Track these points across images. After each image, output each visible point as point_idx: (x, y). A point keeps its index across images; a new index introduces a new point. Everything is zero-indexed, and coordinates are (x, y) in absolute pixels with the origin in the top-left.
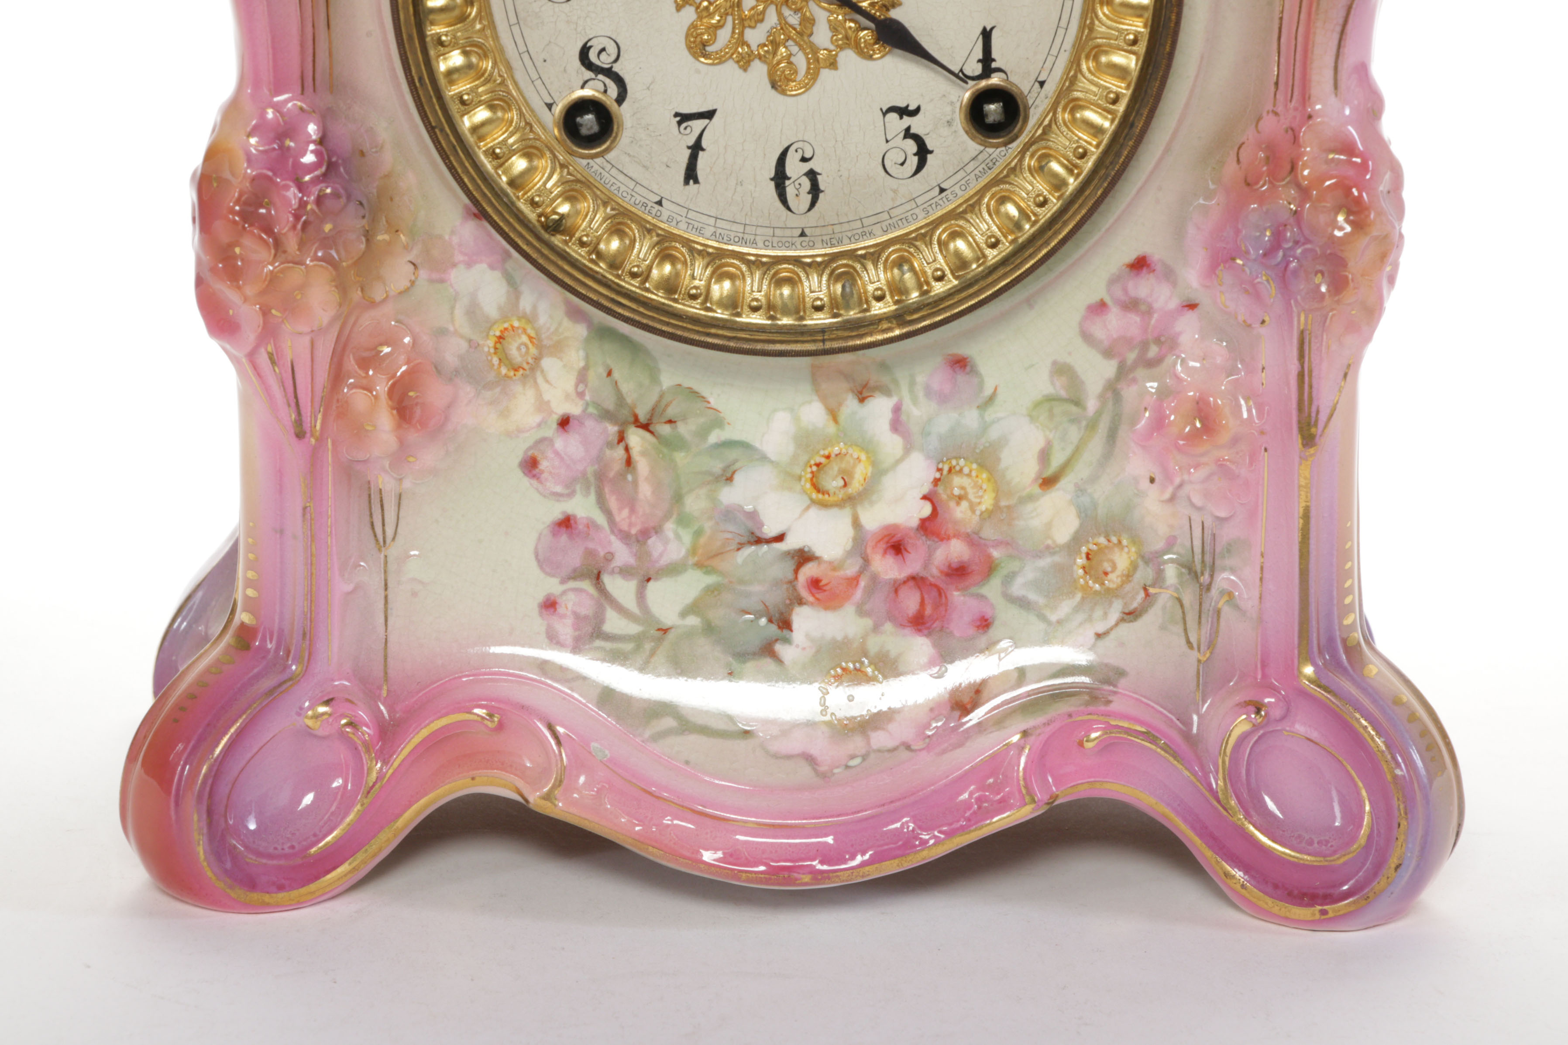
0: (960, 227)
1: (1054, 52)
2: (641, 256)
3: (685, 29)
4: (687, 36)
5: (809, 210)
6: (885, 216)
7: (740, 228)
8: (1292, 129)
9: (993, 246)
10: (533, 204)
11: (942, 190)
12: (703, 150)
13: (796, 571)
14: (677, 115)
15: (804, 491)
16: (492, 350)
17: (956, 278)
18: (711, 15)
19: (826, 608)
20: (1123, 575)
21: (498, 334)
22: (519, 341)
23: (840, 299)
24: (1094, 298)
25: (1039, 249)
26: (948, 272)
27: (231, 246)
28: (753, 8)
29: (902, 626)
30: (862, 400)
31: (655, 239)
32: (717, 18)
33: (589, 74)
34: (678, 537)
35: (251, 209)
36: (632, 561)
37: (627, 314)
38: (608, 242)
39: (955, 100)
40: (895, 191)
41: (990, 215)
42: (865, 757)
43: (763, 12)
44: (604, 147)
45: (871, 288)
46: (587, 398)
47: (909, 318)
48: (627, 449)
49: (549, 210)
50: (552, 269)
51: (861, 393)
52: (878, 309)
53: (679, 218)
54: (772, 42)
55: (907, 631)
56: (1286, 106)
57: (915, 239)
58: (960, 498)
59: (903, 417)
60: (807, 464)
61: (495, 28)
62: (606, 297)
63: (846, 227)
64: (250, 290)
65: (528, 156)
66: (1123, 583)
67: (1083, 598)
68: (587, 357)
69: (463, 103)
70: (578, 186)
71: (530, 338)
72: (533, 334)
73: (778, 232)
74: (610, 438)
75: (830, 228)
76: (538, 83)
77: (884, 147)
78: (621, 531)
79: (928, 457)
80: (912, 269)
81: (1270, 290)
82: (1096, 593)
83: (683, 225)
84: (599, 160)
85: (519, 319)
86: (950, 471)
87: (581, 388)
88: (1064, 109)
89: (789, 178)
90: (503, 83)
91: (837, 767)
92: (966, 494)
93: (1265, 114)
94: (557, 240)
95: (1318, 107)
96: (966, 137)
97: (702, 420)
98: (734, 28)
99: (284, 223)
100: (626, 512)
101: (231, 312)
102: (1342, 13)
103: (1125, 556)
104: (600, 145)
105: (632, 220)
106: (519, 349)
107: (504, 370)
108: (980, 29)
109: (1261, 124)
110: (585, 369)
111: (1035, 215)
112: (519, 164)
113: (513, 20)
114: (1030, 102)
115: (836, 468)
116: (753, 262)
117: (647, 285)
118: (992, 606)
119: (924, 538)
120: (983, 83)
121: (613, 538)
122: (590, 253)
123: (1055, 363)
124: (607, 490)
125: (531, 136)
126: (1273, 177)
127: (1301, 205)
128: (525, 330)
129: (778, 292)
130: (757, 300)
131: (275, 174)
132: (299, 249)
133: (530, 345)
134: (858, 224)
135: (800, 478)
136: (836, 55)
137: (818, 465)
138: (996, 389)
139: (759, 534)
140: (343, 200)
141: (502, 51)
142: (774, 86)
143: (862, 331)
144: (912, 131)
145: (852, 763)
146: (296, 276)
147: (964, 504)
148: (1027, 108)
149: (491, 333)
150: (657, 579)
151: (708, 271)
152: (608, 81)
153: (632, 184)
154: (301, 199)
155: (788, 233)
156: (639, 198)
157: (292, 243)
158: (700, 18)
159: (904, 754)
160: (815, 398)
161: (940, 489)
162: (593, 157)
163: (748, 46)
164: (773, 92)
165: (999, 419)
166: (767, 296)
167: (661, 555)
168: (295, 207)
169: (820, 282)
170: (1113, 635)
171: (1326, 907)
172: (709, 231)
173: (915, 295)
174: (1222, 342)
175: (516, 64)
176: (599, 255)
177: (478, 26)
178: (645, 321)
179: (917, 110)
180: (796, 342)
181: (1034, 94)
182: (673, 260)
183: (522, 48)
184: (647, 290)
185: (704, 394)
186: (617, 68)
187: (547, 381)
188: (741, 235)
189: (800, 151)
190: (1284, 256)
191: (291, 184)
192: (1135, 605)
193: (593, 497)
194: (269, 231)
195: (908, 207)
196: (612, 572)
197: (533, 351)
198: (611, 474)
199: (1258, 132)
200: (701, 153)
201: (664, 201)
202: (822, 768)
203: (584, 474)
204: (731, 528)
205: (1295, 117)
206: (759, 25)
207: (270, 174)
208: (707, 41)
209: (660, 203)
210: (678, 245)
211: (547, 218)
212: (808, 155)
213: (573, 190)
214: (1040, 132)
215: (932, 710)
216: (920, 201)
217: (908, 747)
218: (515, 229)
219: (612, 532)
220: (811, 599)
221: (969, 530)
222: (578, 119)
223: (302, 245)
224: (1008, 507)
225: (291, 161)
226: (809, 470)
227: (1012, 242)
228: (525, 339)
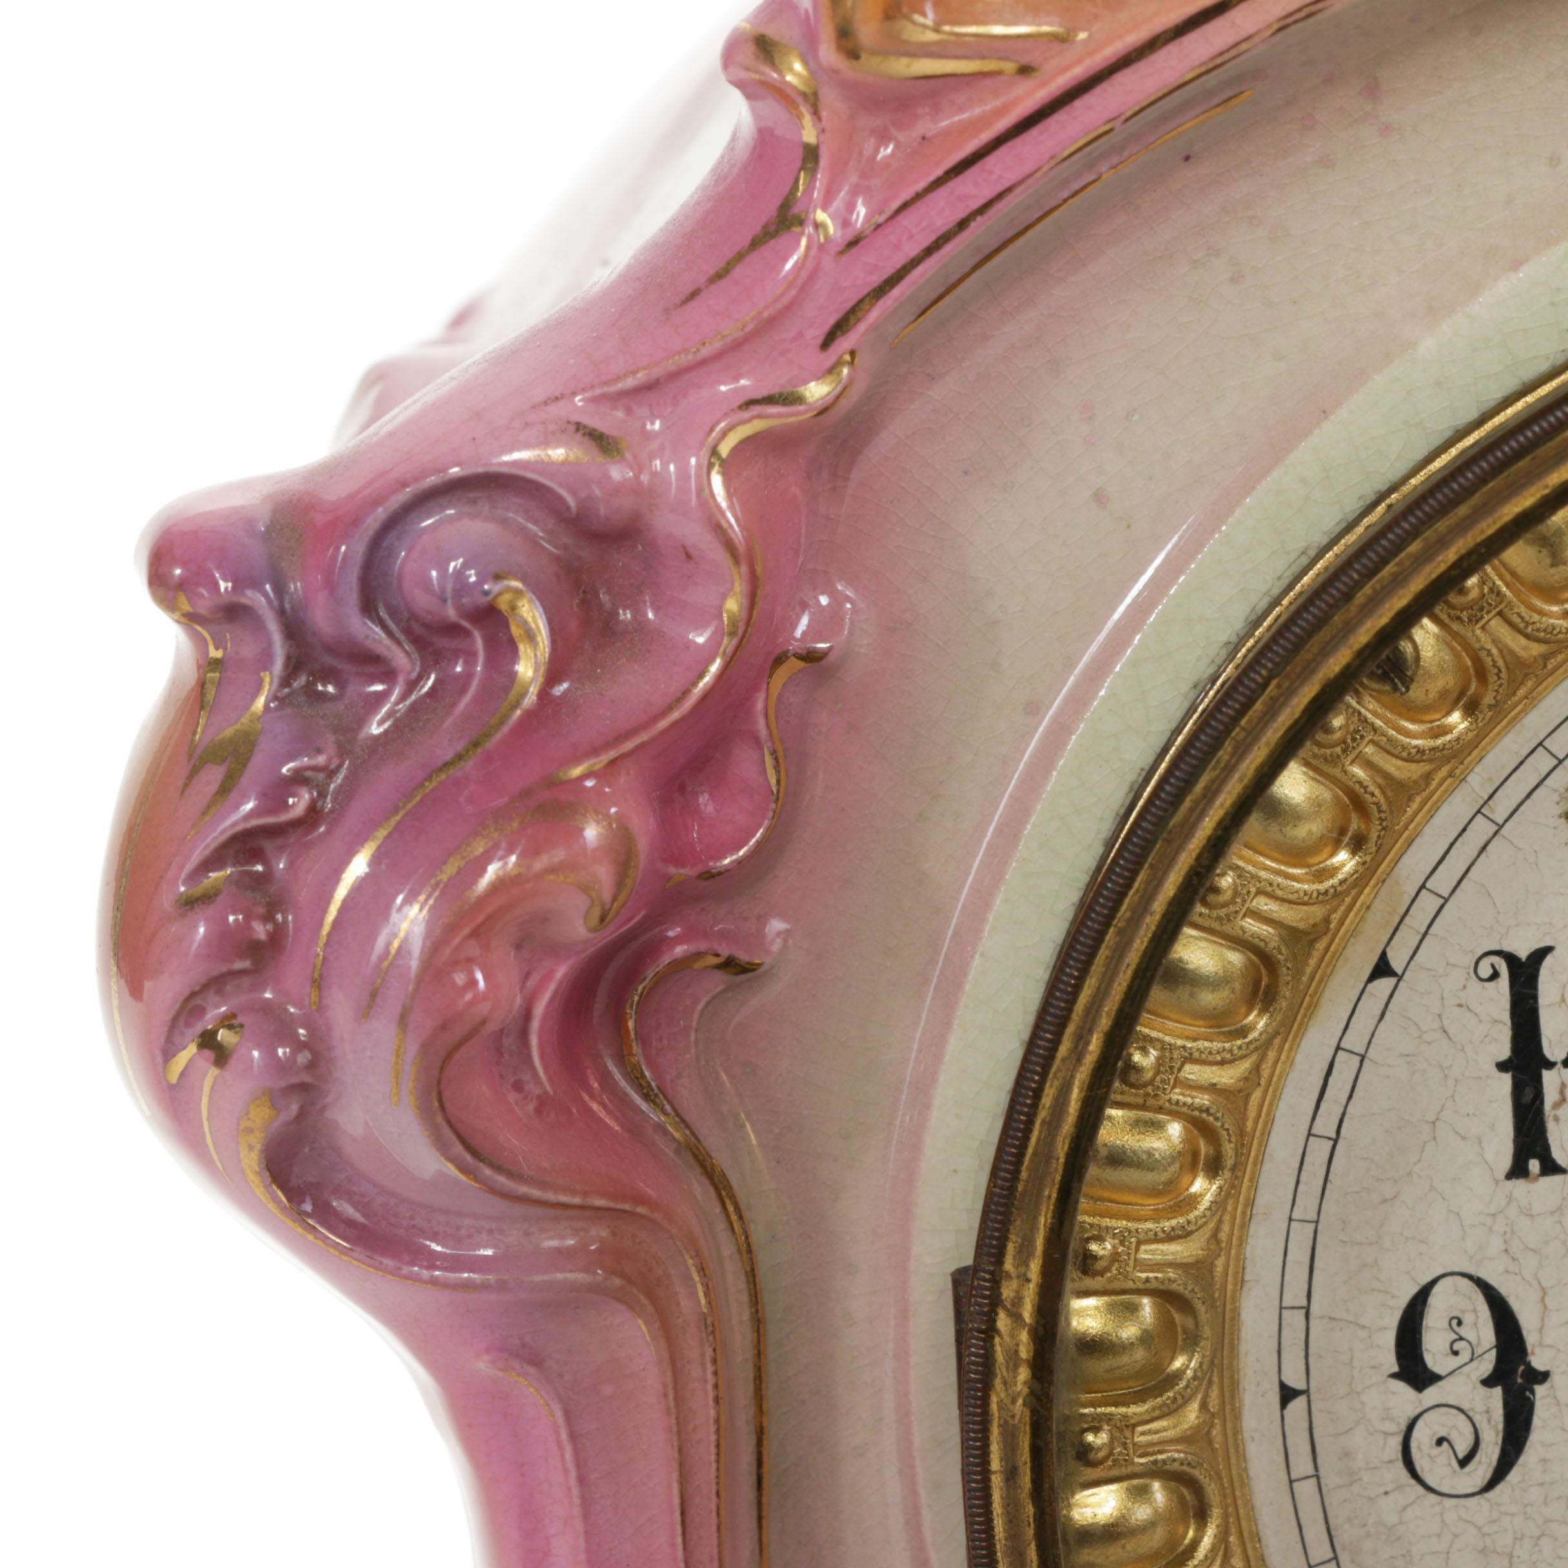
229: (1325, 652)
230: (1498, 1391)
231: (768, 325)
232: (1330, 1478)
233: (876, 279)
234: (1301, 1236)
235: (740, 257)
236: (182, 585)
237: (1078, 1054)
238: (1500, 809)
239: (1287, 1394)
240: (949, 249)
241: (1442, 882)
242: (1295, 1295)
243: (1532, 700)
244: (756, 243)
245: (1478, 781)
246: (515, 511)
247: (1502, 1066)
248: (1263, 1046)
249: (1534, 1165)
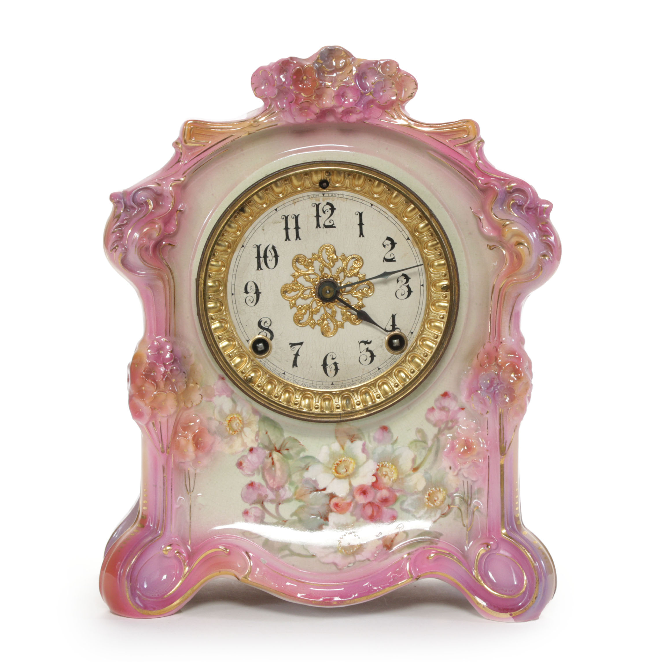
0: (386, 381)
1: (416, 322)
2: (278, 390)
3: (293, 315)
4: (294, 317)
5: (335, 376)
6: (360, 378)
7: (311, 382)
8: (495, 347)
9: (397, 386)
10: (243, 373)
11: (379, 369)
12: (299, 355)
13: (330, 501)
14: (290, 344)
15: (332, 473)
16: (227, 425)
17: (384, 397)
18: (302, 310)
19: (340, 513)
20: (441, 501)
21: (229, 419)
22: (236, 422)
23: (345, 405)
24: (430, 406)
25: (412, 386)
26: (381, 396)
27: (142, 386)
28: (316, 308)
29: (366, 519)
30: (352, 442)
31: (283, 385)
32: (304, 311)
33: (261, 330)
34: (290, 489)
35: (149, 373)
36: (274, 497)
37: (274, 408)
38: (267, 386)
39: (383, 338)
40: (363, 369)
41: (395, 377)
42: (354, 563)
43: (319, 309)
44: (266, 354)
45: (355, 401)
46: (259, 441)
47: (369, 409)
48: (272, 459)
49: (248, 375)
50: (249, 393)
51: (352, 439)
52: (358, 408)
53: (291, 379)
54: (322, 319)
55: (368, 521)
56: (493, 339)
57: (370, 385)
58: (385, 475)
59: (366, 448)
60: (334, 464)
61: (230, 314)
62: (267, 402)
63: (347, 382)
64: (147, 402)
65: (241, 357)
66: (441, 504)
67: (428, 510)
68: (259, 427)
69: (219, 338)
70: (257, 367)
71: (240, 421)
72: (241, 419)
73: (324, 383)
74: (267, 455)
75: (341, 382)
76: (244, 333)
77: (360, 354)
78: (270, 487)
79: (374, 461)
80: (369, 395)
81: (490, 402)
82: (432, 507)
83: (292, 381)
84: (264, 359)
85: (236, 414)
86: (382, 466)
87: (257, 438)
88: (420, 341)
89: (328, 365)
90: (232, 332)
91: (345, 567)
92: (387, 474)
93: (486, 343)
94: (251, 384)
95: (504, 339)
96: (386, 351)
97: (298, 449)
98: (309, 314)
99: (159, 378)
100: (272, 481)
101: (140, 410)
102: (511, 309)
103: (441, 495)
104: (264, 354)
105: (275, 379)
106: (236, 424)
107: (231, 432)
108: (391, 315)
109: (485, 346)
110: (258, 431)
111: (410, 376)
112: (237, 360)
113: (236, 312)
114: (408, 339)
115: (343, 465)
116: (316, 393)
117: (280, 400)
118: (397, 512)
119: (373, 489)
120: (392, 333)
121: (267, 490)
122: (261, 389)
123: (417, 429)
124: (265, 473)
125: (242, 350)
126: (490, 362)
127: (499, 372)
128: (238, 418)
129: (324, 403)
130: (317, 405)
131: (156, 362)
132: (164, 387)
133: (240, 423)
134: (351, 381)
135: (331, 469)
136: (344, 323)
137: (337, 464)
138: (397, 438)
139: (317, 488)
140: (179, 372)
141: (232, 322)
142: (323, 334)
143: (353, 414)
144: (369, 349)
145: (350, 565)
146: (163, 396)
147: (387, 477)
148: (407, 341)
149: (227, 419)
150: (283, 504)
151: (301, 396)
152: (267, 333)
153: (275, 367)
154: (165, 371)
155: (327, 383)
156: (277, 372)
157: (162, 385)
158: (298, 311)
159: (368, 562)
160: (336, 441)
161: (379, 472)
162: (262, 358)
163: (314, 321)
164: (322, 336)
165: (399, 448)
166: (321, 404)
167: (284, 495)
168: (163, 372)
169: (338, 399)
170: (438, 522)
171: (512, 613)
172: (301, 383)
173: (370, 403)
174: (473, 420)
175: (237, 327)
176: (264, 390)
177: (224, 313)
178: (280, 411)
179: (370, 342)
180: (331, 418)
181: (409, 336)
182: (289, 392)
183: (239, 322)
184: (281, 402)
185: (299, 440)
186: (270, 328)
187: (246, 436)
188: (311, 384)
189: (331, 356)
190: (494, 389)
191: (162, 365)
192: (445, 511)
193: (261, 476)
194: (154, 381)
195: (367, 375)
196: (267, 501)
197: (241, 425)
198: (267, 468)
199: (484, 349)
200: (298, 357)
201: (286, 373)
202: (340, 567)
203: (258, 468)
204: (308, 486)
205: (496, 343)
206: (318, 313)
207: (155, 362)
208: (301, 319)
209: (284, 374)
210: (291, 387)
211: (247, 377)
212: (334, 357)
213: (256, 368)
214: (412, 349)
215: (377, 547)
216: (371, 373)
217: (369, 560)
218: (237, 379)
219: (267, 487)
220: (335, 510)
221: (388, 486)
222: (257, 345)
223: (165, 385)
224: (402, 478)
225: (162, 358)
226: (334, 466)
227: (403, 385)
228: (238, 421)
229: (235, 206)
230: (256, 294)
231: (176, 173)
232: (237, 304)
233: (188, 168)
234: (234, 276)
235: (174, 165)
236: (113, 199)
237: (209, 250)
238: (256, 228)
239: (232, 294)
240: (196, 165)
241: (249, 237)
242: (233, 283)
243: (259, 217)
244: (175, 164)
245: (253, 225)
246: (149, 191)
247: (256, 258)
248: (230, 254)
249: (259, 269)
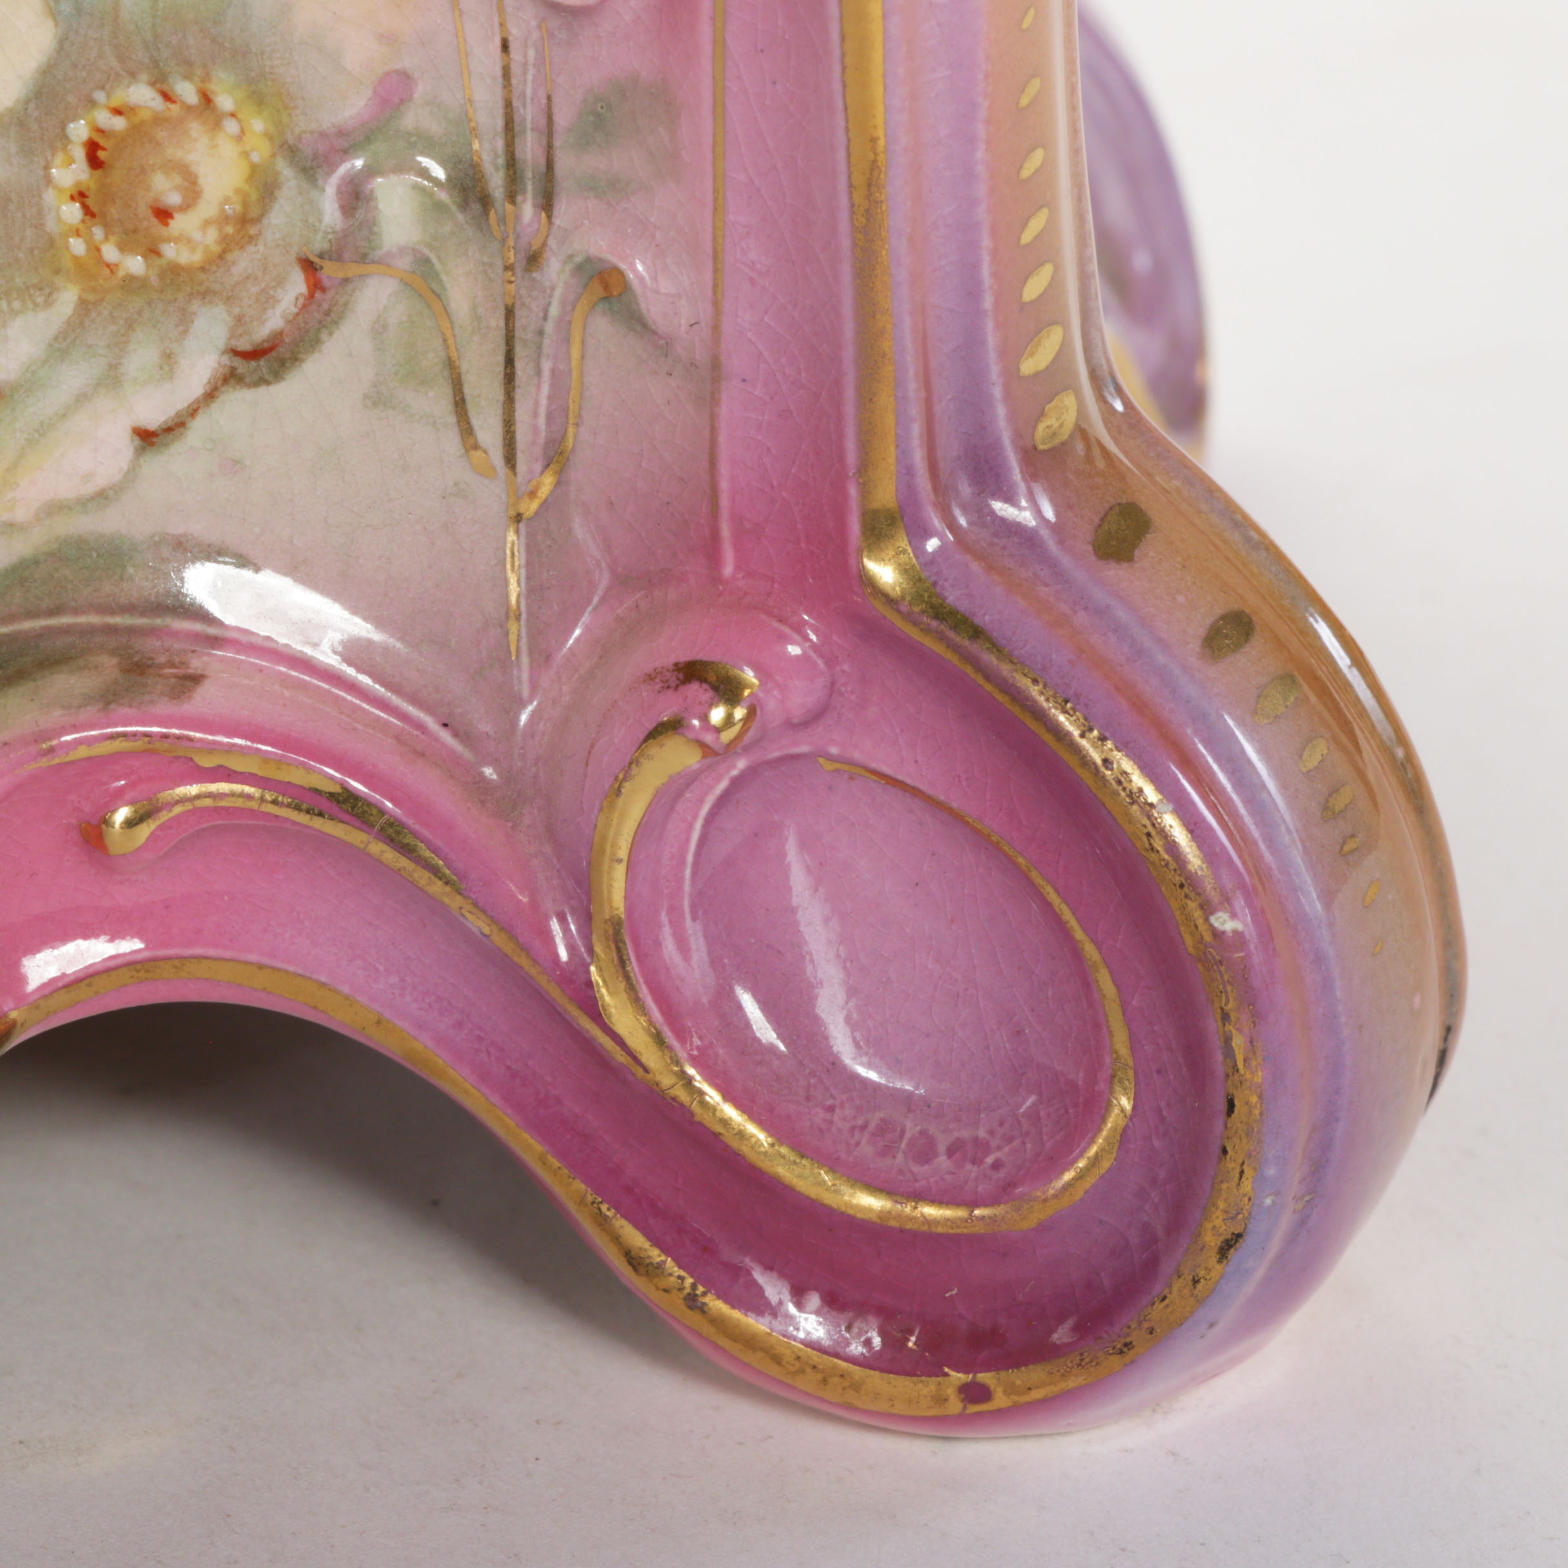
20: (224, 219)
66: (228, 246)
67: (84, 306)
82: (132, 284)
103: (228, 149)
170: (198, 427)
171: (984, 1377)
192: (273, 322)
